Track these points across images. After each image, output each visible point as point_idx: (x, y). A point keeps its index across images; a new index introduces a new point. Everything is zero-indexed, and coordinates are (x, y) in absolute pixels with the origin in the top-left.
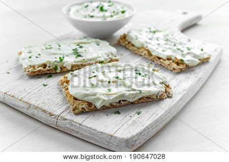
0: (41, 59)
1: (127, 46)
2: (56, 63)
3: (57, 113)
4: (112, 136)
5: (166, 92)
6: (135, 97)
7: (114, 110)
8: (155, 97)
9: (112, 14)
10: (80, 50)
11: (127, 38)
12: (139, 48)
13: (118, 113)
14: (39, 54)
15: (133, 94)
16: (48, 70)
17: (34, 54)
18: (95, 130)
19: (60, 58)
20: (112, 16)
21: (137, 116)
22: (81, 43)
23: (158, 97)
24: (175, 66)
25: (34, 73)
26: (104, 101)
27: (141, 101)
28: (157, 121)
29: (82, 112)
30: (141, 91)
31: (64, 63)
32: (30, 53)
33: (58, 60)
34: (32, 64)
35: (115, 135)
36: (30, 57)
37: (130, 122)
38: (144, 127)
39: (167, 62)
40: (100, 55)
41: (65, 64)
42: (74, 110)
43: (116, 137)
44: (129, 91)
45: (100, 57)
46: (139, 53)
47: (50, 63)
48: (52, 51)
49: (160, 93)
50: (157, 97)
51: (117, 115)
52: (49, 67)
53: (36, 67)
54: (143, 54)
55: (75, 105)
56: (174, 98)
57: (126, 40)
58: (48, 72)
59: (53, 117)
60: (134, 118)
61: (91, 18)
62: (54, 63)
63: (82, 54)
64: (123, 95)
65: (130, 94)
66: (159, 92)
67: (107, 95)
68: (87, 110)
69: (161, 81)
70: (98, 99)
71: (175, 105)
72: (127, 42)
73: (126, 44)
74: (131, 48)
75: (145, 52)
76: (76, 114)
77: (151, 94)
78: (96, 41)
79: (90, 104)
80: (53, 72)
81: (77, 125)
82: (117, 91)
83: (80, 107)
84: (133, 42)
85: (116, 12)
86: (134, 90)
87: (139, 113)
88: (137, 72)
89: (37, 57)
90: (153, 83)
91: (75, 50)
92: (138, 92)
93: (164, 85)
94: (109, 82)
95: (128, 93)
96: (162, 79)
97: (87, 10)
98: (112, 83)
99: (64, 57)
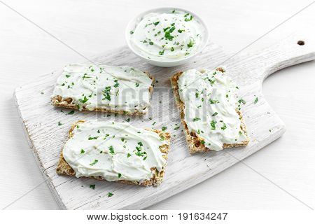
0: (70, 92)
2: (79, 102)
3: (45, 167)
5: (153, 179)
6: (113, 178)
8: (136, 183)
9: (175, 46)
10: (113, 90)
11: (178, 81)
12: (180, 101)
14: (73, 84)
15: (111, 176)
16: (71, 106)
17: (69, 81)
18: (61, 199)
19: (85, 97)
20: (173, 50)
21: (106, 198)
22: (121, 79)
23: (140, 184)
25: (59, 105)
26: (81, 174)
27: (122, 182)
29: (64, 175)
30: (120, 175)
31: (87, 104)
32: (68, 76)
33: (83, 99)
34: (60, 95)
36: (63, 85)
37: (95, 203)
40: (128, 104)
41: (87, 106)
42: (58, 170)
44: (109, 171)
45: (126, 106)
47: (75, 100)
48: (87, 83)
49: (142, 182)
52: (73, 103)
53: (63, 99)
55: (60, 166)
56: (158, 188)
57: (177, 84)
59: (42, 168)
60: (101, 200)
61: (150, 46)
63: (111, 97)
64: (102, 173)
66: (141, 180)
67: (88, 169)
68: (68, 174)
69: (155, 166)
72: (175, 87)
73: (174, 89)
74: (175, 96)
75: (181, 111)
76: (60, 175)
77: (132, 180)
78: (137, 81)
79: (72, 170)
80: (76, 109)
82: (103, 168)
83: (63, 170)
85: (181, 44)
86: (115, 172)
87: (110, 195)
88: (139, 146)
89: (69, 87)
90: (143, 168)
91: (108, 89)
92: (118, 175)
93: (154, 172)
94: (101, 152)
95: (106, 174)
96: (157, 164)
97: (154, 30)
98: (103, 154)
99: (90, 96)
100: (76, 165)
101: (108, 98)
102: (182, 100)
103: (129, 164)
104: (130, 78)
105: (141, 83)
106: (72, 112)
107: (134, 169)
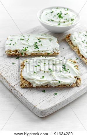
0: (16, 47)
1: (69, 43)
2: (22, 51)
3: (12, 85)
4: (35, 107)
5: (76, 83)
6: (56, 85)
8: (68, 86)
9: (65, 21)
10: (39, 44)
11: (70, 38)
12: (74, 46)
14: (16, 43)
15: (55, 83)
16: (18, 54)
17: (13, 42)
18: (28, 101)
19: (25, 48)
20: (64, 22)
21: (54, 96)
22: (41, 39)
23: (70, 86)
25: (10, 54)
26: (37, 84)
28: (64, 102)
29: (25, 87)
30: (60, 82)
31: (27, 52)
32: (11, 40)
34: (10, 49)
35: (37, 107)
36: (10, 44)
37: (48, 99)
38: (55, 104)
39: (86, 61)
40: (49, 49)
42: (21, 85)
43: (37, 108)
44: (53, 80)
45: (48, 50)
46: (74, 50)
47: (19, 50)
48: (23, 42)
49: (72, 84)
50: (69, 85)
51: (43, 93)
52: (19, 52)
53: (12, 51)
54: (75, 51)
55: (22, 83)
56: (80, 87)
57: (69, 39)
58: (18, 55)
59: (10, 86)
60: (51, 97)
61: (52, 22)
62: (21, 51)
63: (39, 47)
64: (49, 82)
65: (53, 83)
67: (40, 81)
68: (28, 87)
69: (76, 75)
72: (69, 41)
73: (68, 42)
74: (70, 45)
75: (77, 50)
76: (22, 88)
77: (66, 84)
78: (50, 38)
79: (30, 84)
80: (20, 55)
81: (20, 95)
82: (48, 79)
83: (25, 84)
84: (72, 41)
85: (68, 19)
86: (56, 80)
87: (56, 94)
88: (64, 67)
89: (14, 45)
90: (70, 77)
91: (36, 43)
92: (58, 82)
93: (76, 79)
94: (45, 72)
95: (52, 82)
96: (77, 74)
97: (52, 15)
99: (28, 48)
100: (33, 80)
101: (37, 48)
102: (75, 45)
103: (62, 75)
104: (46, 38)
105: (52, 39)
106: (18, 58)
107: (66, 78)
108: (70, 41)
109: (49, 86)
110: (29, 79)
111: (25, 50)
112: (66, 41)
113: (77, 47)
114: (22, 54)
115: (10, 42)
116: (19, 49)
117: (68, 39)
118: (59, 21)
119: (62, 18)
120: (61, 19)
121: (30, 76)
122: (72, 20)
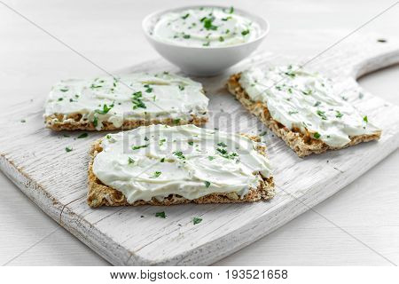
0: (76, 105)
1: (238, 96)
2: (96, 115)
3: (64, 202)
4: (132, 254)
5: (261, 189)
6: (196, 192)
7: (159, 209)
8: (236, 197)
9: (224, 35)
10: (146, 95)
11: (240, 81)
12: (254, 102)
13: (163, 215)
14: (77, 96)
15: (193, 188)
16: (82, 125)
18: (110, 239)
19: (105, 106)
20: (222, 39)
21: (191, 225)
22: (153, 84)
23: (242, 198)
24: (301, 143)
25: (59, 126)
26: (139, 192)
27: (209, 201)
28: (222, 240)
29: (103, 206)
30: (208, 184)
31: (110, 116)
32: (64, 91)
33: (102, 109)
34: (59, 112)
35: (137, 254)
36: (61, 99)
37: (175, 234)
38: (194, 247)
39: (290, 135)
40: (176, 109)
41: (110, 118)
42: (90, 200)
43: (138, 257)
44: (188, 180)
45: (175, 112)
46: (252, 112)
47: (88, 113)
48: (100, 92)
49: (246, 192)
50: (239, 196)
51: (159, 218)
52: (85, 120)
53: (65, 116)
54: (256, 114)
55: (93, 192)
56: (273, 203)
57: (239, 85)
58: (83, 128)
59: (57, 206)
61: (186, 40)
62: (93, 114)
63: (146, 104)
64: (176, 187)
65: (186, 187)
66: (243, 190)
67: (149, 183)
68: (111, 203)
69: (258, 169)
70: (131, 188)
71: (270, 216)
72: (237, 89)
73: (236, 92)
74: (243, 100)
75: (261, 111)
76: (94, 208)
77: (229, 190)
78: (181, 83)
79: (118, 194)
80: (90, 129)
81: (87, 226)
82: (171, 178)
83: (101, 197)
84: (249, 90)
86: (198, 180)
88: (221, 148)
89: (71, 101)
90: (240, 172)
91: (138, 94)
92: (203, 184)
93: (260, 178)
94: (163, 161)
95: (183, 184)
96: (260, 166)
97: (184, 23)
98: (166, 163)
99: (112, 106)
100: (126, 179)
101: (142, 106)
102: (256, 99)
103: (216, 167)
104: (168, 81)
105: (187, 85)
106: (84, 135)
107: (228, 174)
108: (242, 90)
109: (176, 199)
110: (114, 178)
111: (106, 111)
112: (229, 93)
113: (260, 102)
114: (95, 123)
115: (61, 95)
116: (85, 110)
117: (234, 85)
118: (207, 37)
119: (215, 28)
120: (211, 31)
121: (117, 169)
122: (244, 33)
